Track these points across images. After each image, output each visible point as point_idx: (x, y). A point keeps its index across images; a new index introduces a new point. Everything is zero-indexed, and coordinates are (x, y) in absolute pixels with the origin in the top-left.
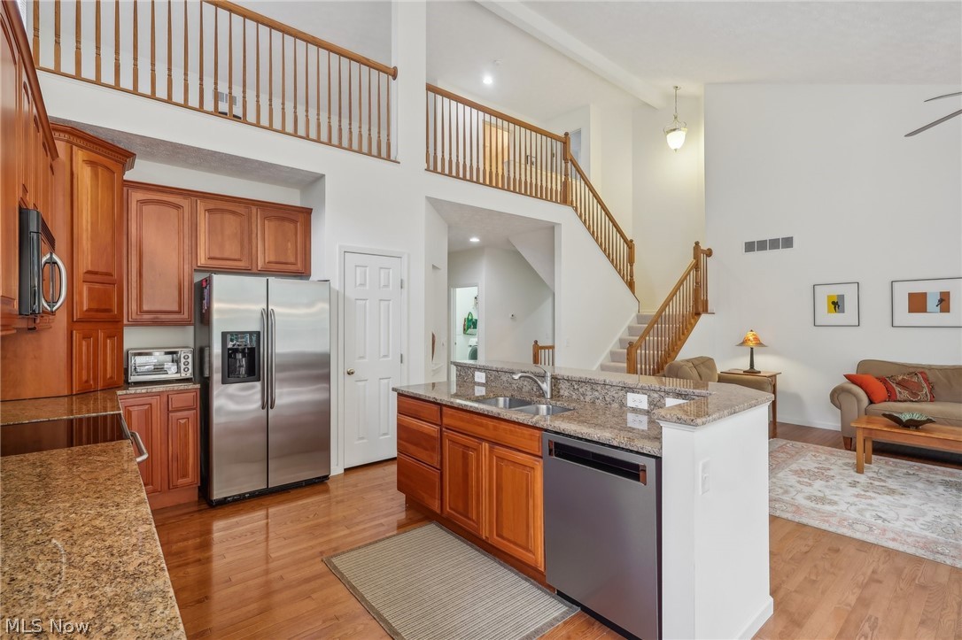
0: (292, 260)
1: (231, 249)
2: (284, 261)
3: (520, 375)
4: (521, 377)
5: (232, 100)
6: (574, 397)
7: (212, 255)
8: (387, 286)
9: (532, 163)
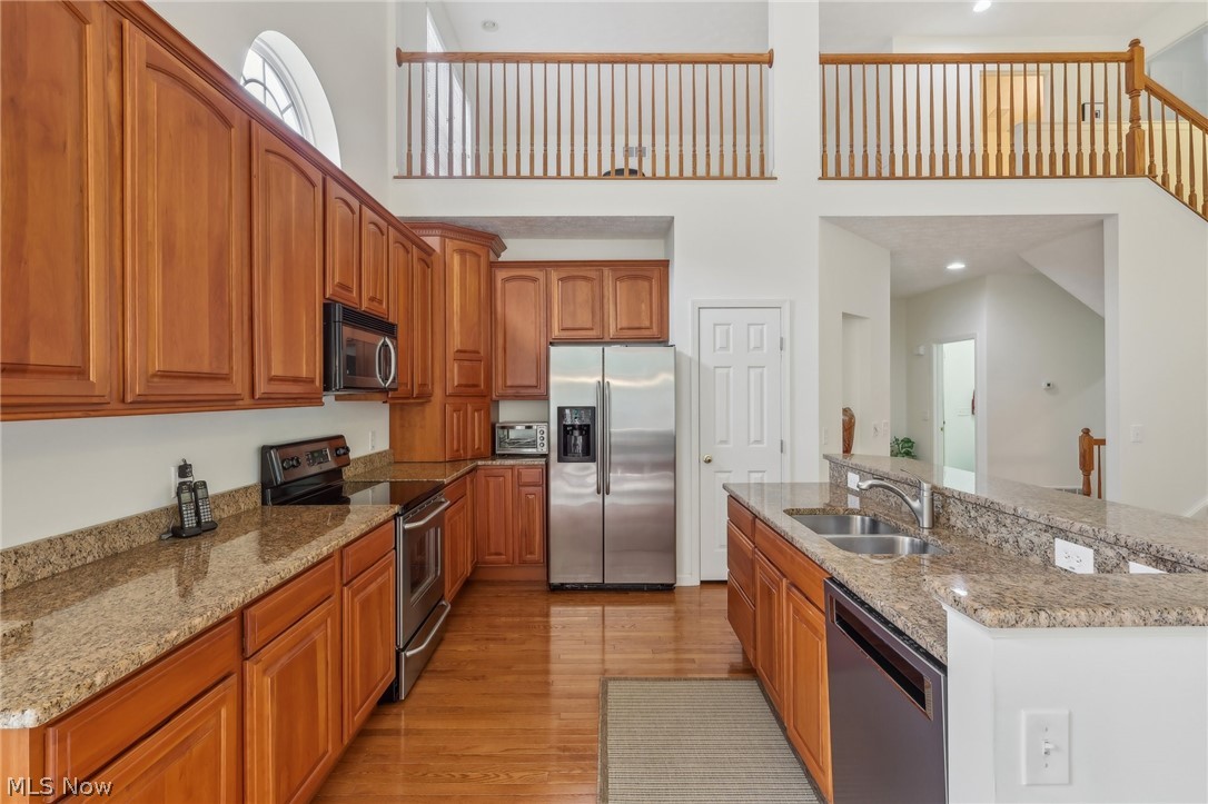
0: (647, 324)
1: (584, 318)
2: (637, 325)
3: (870, 482)
4: (871, 487)
5: (641, 152)
6: (971, 531)
7: (565, 326)
8: (759, 348)
9: (1094, 115)
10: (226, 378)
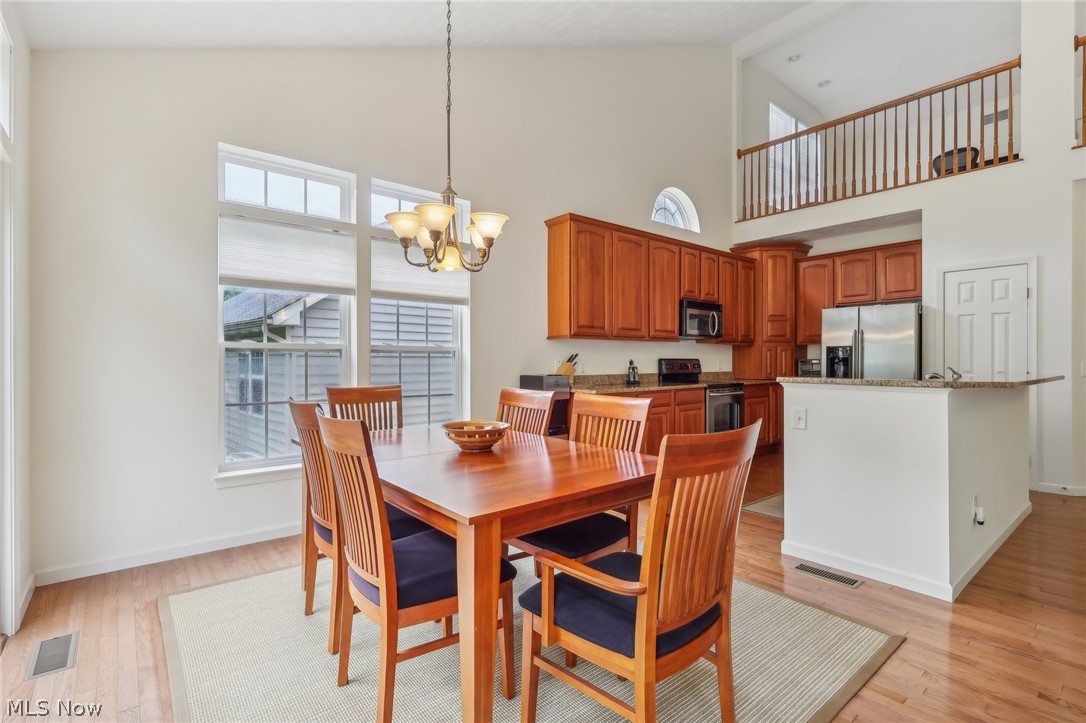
1: (860, 288)
7: (847, 294)
8: (1003, 298)
10: (640, 330)
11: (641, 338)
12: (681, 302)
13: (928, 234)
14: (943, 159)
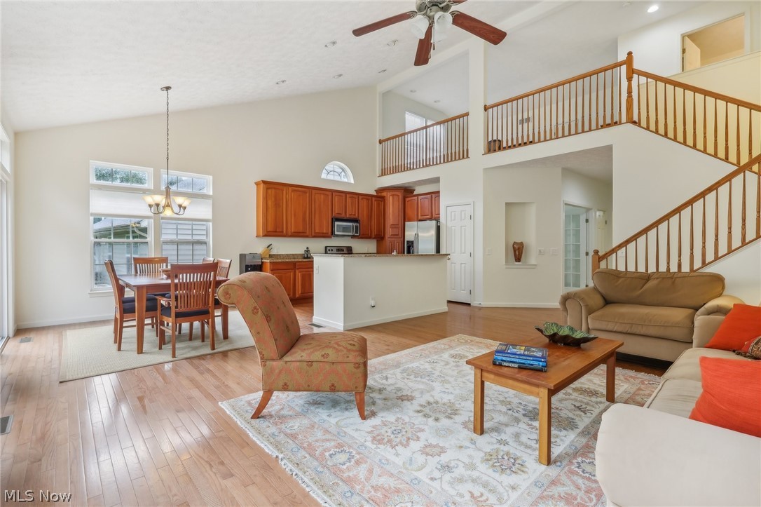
8: (464, 219)
10: (306, 233)
11: (307, 237)
12: (332, 219)
13: (442, 188)
14: (492, 143)
